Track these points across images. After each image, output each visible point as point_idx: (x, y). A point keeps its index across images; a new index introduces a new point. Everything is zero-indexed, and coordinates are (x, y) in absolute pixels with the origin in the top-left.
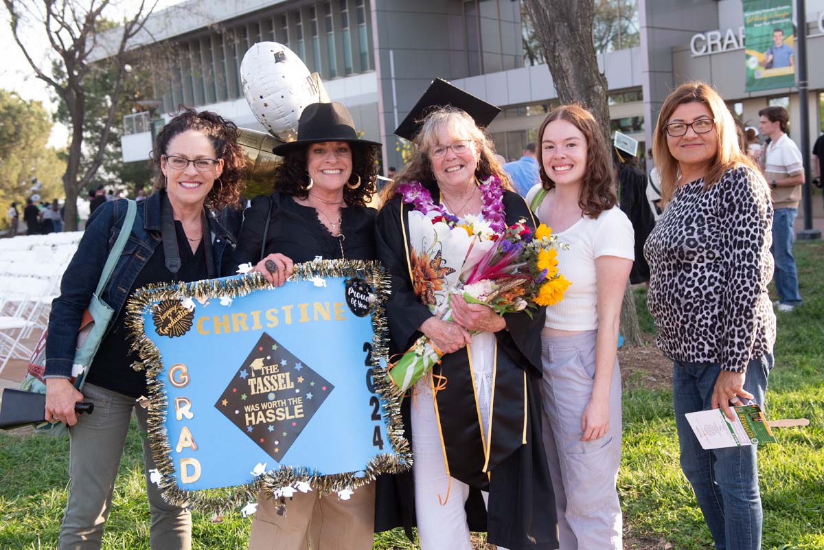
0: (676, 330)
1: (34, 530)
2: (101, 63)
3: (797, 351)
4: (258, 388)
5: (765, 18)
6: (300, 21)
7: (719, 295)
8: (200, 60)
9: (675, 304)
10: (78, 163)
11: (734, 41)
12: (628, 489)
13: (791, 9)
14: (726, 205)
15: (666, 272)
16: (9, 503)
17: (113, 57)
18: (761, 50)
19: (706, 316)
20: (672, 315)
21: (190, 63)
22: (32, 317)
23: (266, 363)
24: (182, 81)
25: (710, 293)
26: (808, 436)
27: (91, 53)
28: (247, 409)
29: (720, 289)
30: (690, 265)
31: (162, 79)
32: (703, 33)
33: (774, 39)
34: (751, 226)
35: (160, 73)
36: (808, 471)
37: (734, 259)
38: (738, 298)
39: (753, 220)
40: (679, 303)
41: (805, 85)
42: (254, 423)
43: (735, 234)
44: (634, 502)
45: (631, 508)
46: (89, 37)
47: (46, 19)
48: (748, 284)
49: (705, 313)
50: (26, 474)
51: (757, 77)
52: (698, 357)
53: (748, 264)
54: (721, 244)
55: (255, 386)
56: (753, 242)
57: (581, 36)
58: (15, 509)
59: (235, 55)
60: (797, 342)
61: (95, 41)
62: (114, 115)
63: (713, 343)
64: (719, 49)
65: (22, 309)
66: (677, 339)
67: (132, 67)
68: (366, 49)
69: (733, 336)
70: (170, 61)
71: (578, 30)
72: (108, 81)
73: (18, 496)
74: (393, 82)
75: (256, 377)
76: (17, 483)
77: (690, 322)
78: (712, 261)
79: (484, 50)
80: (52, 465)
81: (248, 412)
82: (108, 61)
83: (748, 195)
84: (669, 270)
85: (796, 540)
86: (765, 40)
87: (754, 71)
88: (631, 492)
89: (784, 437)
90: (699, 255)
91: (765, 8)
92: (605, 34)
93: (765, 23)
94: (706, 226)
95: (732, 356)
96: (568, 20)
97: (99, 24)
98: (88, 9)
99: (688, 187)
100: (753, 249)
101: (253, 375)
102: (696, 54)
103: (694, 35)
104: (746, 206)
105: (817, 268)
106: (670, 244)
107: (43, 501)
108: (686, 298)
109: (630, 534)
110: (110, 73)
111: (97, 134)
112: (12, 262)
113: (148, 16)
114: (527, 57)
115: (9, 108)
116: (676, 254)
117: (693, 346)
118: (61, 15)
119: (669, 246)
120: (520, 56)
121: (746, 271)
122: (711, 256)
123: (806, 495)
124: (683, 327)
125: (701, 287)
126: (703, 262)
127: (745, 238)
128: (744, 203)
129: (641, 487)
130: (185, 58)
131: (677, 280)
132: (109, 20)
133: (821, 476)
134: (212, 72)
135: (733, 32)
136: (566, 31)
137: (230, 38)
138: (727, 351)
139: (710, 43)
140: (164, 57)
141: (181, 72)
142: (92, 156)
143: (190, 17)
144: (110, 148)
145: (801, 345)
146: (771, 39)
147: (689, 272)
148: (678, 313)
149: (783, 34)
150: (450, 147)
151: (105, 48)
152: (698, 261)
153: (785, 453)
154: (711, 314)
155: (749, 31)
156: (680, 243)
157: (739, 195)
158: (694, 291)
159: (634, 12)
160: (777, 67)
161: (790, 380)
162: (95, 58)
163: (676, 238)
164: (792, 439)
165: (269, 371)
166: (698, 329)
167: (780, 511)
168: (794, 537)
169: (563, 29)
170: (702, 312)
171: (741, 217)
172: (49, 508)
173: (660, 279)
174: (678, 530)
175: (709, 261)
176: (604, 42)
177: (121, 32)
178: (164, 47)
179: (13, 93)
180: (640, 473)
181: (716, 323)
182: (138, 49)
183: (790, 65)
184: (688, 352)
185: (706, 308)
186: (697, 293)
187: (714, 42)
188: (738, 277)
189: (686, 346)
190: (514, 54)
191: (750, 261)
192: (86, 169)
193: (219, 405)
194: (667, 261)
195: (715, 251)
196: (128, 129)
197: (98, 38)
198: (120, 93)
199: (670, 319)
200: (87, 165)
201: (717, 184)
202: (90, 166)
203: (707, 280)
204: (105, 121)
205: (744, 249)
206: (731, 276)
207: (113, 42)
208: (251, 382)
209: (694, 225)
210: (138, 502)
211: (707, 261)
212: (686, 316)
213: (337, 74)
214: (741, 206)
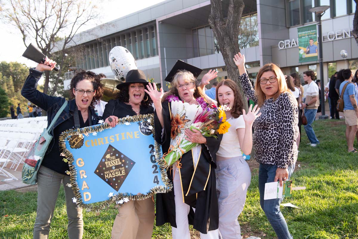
0: (261, 151)
1: (26, 227)
2: (56, 53)
3: (317, 162)
4: (109, 165)
5: (306, 35)
6: (130, 37)
7: (278, 140)
8: (93, 52)
9: (262, 142)
10: (47, 90)
11: (295, 43)
12: (250, 213)
13: (316, 31)
14: (281, 107)
15: (260, 130)
16: (18, 217)
17: (60, 51)
18: (305, 47)
19: (272, 147)
20: (260, 146)
21: (89, 53)
22: (29, 148)
23: (111, 156)
24: (87, 60)
25: (275, 139)
26: (320, 194)
27: (53, 49)
28: (106, 173)
29: (278, 138)
30: (268, 128)
31: (79, 59)
32: (283, 40)
33: (310, 43)
34: (290, 115)
35: (78, 56)
36: (319, 207)
37: (284, 127)
38: (285, 141)
39: (290, 112)
40: (263, 142)
41: (322, 60)
42: (108, 178)
43: (284, 117)
44: (252, 218)
45: (251, 220)
46: (52, 43)
47: (36, 37)
48: (289, 136)
49: (272, 146)
50: (24, 206)
51: (303, 57)
52: (268, 162)
53: (289, 129)
54: (279, 121)
55: (108, 164)
56: (291, 120)
57: (234, 42)
58: (20, 219)
59: (106, 50)
60: (317, 158)
61: (54, 44)
62: (61, 73)
63: (274, 158)
64: (290, 47)
65: (25, 145)
66: (261, 155)
67: (68, 55)
68: (155, 47)
69: (284, 155)
70: (82, 52)
71: (233, 40)
72: (59, 60)
73: (21, 214)
74: (165, 60)
75: (108, 161)
76: (21, 210)
77: (266, 149)
78: (276, 127)
79: (200, 47)
80: (34, 203)
81: (106, 174)
82: (59, 52)
83: (289, 103)
84: (261, 129)
85: (313, 233)
86: (306, 43)
87: (302, 55)
88: (251, 214)
89: (310, 194)
90: (271, 125)
91: (306, 31)
92: (246, 41)
93: (306, 37)
94: (274, 114)
95: (283, 163)
96: (229, 36)
97: (56, 39)
98: (52, 33)
99: (269, 100)
100: (290, 123)
101: (107, 160)
102: (281, 48)
103: (280, 41)
104: (288, 107)
105: (326, 130)
106: (261, 120)
107: (30, 216)
108: (266, 140)
109: (250, 230)
110: (60, 57)
111: (55, 80)
112: (22, 127)
113: (74, 35)
114: (216, 50)
115: (22, 70)
116: (263, 124)
117: (267, 158)
118: (42, 35)
119: (260, 121)
120: (214, 50)
121: (288, 131)
122: (276, 125)
123: (318, 216)
124: (264, 151)
125: (272, 137)
126: (273, 127)
127: (288, 119)
128: (287, 106)
129: (255, 212)
130: (87, 51)
131: (263, 134)
132: (59, 37)
133: (324, 209)
134: (98, 56)
135: (295, 40)
136: (228, 40)
137: (104, 44)
138: (281, 161)
139: (286, 44)
140: (79, 50)
141: (86, 56)
142: (53, 88)
143: (89, 36)
144: (59, 85)
145: (319, 159)
146: (308, 43)
147: (267, 131)
148: (263, 145)
149: (313, 41)
150: (184, 85)
151: (58, 47)
152: (271, 127)
153: (311, 200)
154: (274, 147)
155: (300, 39)
156: (264, 120)
157: (285, 103)
158: (269, 138)
159: (257, 33)
160: (311, 53)
161: (314, 173)
162: (54, 51)
163: (263, 118)
164: (314, 195)
165: (112, 159)
166: (269, 152)
167: (308, 222)
168: (313, 232)
169: (227, 39)
170: (271, 146)
171: (286, 111)
172: (32, 219)
173: (257, 133)
174: (268, 229)
175: (275, 127)
176: (246, 44)
177: (64, 41)
178: (80, 47)
179: (24, 64)
180: (255, 207)
181: (276, 150)
182: (70, 48)
183: (316, 52)
184: (264, 160)
185: (273, 144)
186: (270, 139)
187: (287, 44)
188: (286, 133)
189: (264, 158)
190: (211, 49)
191: (290, 127)
192: (50, 93)
193: (95, 172)
194: (260, 127)
195: (277, 124)
196: (66, 78)
197: (55, 43)
198: (63, 64)
199: (259, 147)
200: (51, 91)
201: (277, 99)
202: (52, 91)
203: (274, 134)
204: (58, 75)
205: (287, 123)
206: (283, 133)
207: (61, 45)
208: (106, 163)
209: (270, 114)
210: (65, 217)
211: (274, 127)
212: (265, 147)
213: (144, 57)
214: (286, 107)
